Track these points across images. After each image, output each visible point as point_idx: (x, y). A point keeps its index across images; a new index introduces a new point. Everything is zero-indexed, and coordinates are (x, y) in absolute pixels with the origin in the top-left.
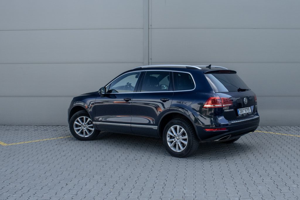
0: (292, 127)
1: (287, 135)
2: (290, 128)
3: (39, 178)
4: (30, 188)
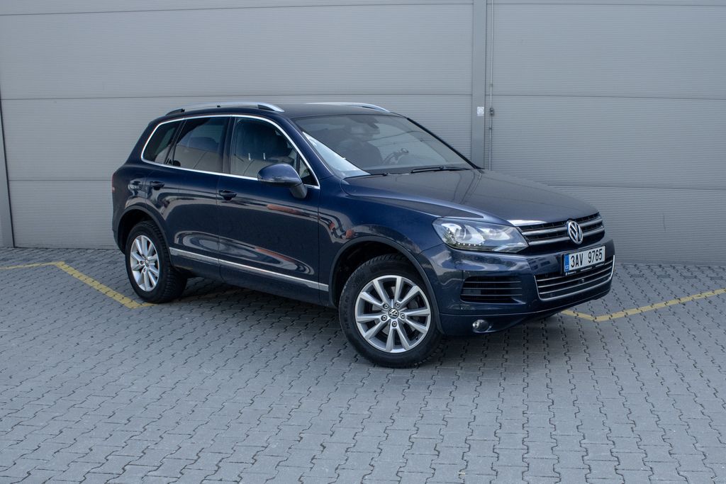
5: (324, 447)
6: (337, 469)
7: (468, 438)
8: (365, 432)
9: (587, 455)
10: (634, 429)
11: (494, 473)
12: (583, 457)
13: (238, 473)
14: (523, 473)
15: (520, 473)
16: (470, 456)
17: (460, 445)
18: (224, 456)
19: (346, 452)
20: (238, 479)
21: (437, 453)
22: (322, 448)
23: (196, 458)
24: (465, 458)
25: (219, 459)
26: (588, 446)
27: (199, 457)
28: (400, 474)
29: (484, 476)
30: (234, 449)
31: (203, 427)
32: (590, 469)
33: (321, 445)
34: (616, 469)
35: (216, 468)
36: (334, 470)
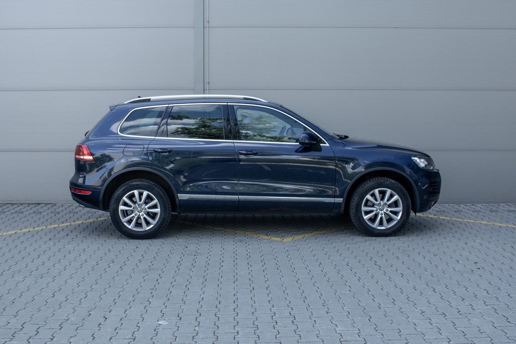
0: (461, 206)
1: (461, 220)
2: (459, 208)
3: (47, 306)
4: (38, 326)
5: (106, 319)
6: (116, 329)
7: (199, 310)
8: (132, 309)
9: (275, 315)
10: (305, 301)
11: (217, 327)
12: (272, 316)
13: (51, 334)
14: (234, 326)
15: (232, 326)
16: (200, 319)
17: (194, 314)
18: (40, 326)
19: (121, 320)
20: (52, 338)
21: (179, 318)
22: (104, 319)
23: (21, 328)
24: (198, 320)
25: (37, 328)
26: (275, 311)
27: (23, 327)
28: (157, 330)
29: (210, 329)
30: (46, 322)
31: (23, 311)
32: (276, 323)
33: (104, 317)
34: (293, 322)
35: (36, 333)
36: (114, 330)
